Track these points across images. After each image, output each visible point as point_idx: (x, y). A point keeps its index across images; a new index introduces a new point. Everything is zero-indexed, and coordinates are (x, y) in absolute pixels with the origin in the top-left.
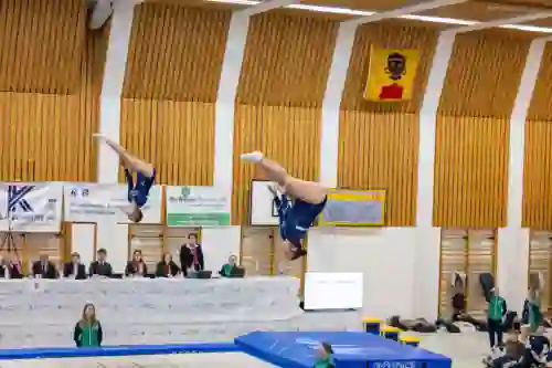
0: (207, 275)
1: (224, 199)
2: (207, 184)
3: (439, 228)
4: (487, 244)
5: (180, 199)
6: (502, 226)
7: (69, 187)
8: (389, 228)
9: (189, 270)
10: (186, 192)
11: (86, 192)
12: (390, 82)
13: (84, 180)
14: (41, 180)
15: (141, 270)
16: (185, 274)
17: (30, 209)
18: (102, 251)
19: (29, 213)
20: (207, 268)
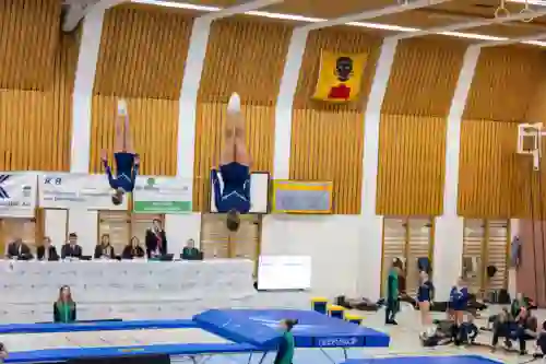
0: (169, 258)
1: (186, 188)
2: (171, 174)
3: (382, 217)
4: (425, 230)
5: (146, 188)
6: (439, 215)
7: (43, 175)
8: (336, 216)
9: (153, 253)
10: (151, 181)
11: (59, 181)
12: (337, 83)
13: (57, 169)
14: (17, 169)
15: (109, 253)
16: (149, 257)
17: (7, 196)
18: (73, 235)
19: (6, 199)
20: (169, 251)
